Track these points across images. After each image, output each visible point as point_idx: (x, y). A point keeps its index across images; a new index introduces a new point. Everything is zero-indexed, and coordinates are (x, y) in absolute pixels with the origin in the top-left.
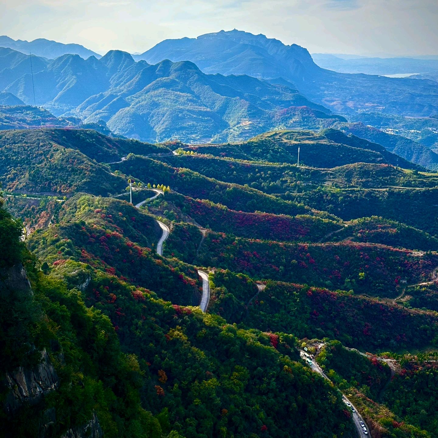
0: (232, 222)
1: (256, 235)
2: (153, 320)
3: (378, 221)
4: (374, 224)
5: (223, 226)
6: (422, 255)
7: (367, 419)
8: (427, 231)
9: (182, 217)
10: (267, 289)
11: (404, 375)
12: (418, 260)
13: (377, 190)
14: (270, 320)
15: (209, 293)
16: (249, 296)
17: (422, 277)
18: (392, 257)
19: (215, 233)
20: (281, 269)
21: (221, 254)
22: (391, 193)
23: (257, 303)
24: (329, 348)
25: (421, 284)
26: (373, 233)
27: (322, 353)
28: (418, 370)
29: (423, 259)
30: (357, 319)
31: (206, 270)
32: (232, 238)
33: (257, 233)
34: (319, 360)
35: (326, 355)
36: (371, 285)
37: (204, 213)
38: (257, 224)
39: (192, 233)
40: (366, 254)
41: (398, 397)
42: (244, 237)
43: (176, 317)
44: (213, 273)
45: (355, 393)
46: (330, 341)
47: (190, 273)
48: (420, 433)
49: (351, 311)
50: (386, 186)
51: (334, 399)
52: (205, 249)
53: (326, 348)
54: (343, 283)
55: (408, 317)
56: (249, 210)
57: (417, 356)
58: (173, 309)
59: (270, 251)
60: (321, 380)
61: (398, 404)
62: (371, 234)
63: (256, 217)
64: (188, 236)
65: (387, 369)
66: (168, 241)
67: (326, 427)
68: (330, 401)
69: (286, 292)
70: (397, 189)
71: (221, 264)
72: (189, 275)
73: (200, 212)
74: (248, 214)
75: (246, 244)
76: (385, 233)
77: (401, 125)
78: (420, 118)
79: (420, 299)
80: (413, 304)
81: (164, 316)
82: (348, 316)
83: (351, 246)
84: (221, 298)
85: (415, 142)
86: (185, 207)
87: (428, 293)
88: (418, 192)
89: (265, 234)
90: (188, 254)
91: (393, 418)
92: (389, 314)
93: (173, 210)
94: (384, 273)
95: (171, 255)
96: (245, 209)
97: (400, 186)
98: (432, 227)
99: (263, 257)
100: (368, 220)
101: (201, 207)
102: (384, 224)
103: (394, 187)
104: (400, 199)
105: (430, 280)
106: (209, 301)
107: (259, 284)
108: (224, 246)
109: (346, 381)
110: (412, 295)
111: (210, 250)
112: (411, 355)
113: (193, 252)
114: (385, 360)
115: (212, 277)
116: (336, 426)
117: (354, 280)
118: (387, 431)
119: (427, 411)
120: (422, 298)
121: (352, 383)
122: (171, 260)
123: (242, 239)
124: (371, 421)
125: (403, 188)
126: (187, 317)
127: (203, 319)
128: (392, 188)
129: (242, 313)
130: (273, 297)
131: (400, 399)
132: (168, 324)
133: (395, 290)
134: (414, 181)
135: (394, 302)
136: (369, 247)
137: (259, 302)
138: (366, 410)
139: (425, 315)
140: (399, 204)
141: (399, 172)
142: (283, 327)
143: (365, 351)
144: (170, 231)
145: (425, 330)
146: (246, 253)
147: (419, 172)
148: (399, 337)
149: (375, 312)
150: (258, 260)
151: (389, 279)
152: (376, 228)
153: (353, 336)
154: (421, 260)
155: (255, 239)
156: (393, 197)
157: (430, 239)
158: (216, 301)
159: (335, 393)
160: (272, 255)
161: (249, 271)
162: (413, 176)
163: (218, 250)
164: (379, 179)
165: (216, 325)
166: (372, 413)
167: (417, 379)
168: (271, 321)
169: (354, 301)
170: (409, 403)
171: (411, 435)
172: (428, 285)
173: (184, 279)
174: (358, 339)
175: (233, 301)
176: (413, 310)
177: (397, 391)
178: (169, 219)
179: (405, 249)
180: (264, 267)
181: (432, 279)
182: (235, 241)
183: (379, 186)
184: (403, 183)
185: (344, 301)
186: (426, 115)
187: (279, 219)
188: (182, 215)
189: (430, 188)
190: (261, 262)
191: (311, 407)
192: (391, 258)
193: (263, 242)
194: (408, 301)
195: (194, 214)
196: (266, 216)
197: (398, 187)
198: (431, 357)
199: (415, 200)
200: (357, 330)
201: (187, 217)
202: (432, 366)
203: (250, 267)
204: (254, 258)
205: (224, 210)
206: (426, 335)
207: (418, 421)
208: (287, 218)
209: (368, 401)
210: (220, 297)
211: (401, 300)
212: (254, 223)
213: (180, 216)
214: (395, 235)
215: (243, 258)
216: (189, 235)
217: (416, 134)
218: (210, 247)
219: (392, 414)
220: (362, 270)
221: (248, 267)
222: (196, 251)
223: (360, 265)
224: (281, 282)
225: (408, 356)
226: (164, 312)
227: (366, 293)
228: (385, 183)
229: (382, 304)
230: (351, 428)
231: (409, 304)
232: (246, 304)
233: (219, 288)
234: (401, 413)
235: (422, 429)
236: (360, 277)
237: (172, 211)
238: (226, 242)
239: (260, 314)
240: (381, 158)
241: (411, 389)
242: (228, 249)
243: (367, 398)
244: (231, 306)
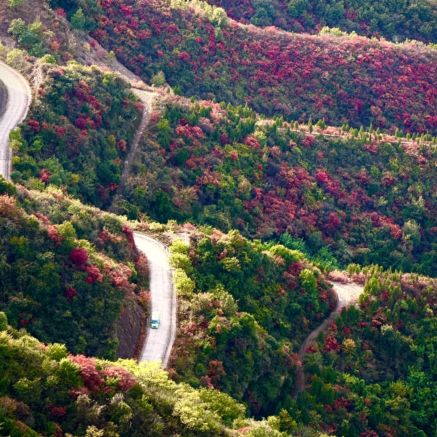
0: (241, 64)
1: (325, 110)
2: (9, 408)
5: (212, 77)
9: (71, 46)
10: (367, 299)
14: (374, 403)
15: (175, 311)
16: (306, 321)
19: (187, 103)
20: (408, 231)
21: (207, 177)
23: (334, 346)
31: (163, 230)
32: (244, 121)
33: (326, 103)
37: (147, 32)
38: (327, 73)
39: (107, 103)
42: (285, 119)
43: (84, 397)
44: (187, 243)
47: (109, 241)
52: (152, 159)
56: (297, 24)
58: (72, 369)
59: (374, 168)
63: (326, 50)
64: (95, 112)
66: (29, 128)
69: (429, 310)
71: (206, 212)
72: (106, 249)
73: (133, 28)
74: (298, 38)
75: (291, 142)
81: (44, 395)
84: (214, 329)
86: (80, 10)
89: (356, 108)
90: (94, 176)
93: (42, 19)
95: (38, 176)
96: (283, 20)
99: (349, 189)
101: (138, 12)
106: (173, 338)
107: (339, 281)
108: (217, 147)
111: (168, 163)
113: (113, 169)
115: (183, 257)
122: (44, 195)
123: (279, 124)
126: (119, 396)
127: (173, 406)
129: (283, 378)
130: (387, 327)
132: (60, 419)
137: (340, 341)
142: (418, 425)
144: (34, 95)
146: (291, 173)
150: (332, 200)
155: (323, 127)
158: (197, 337)
160: (378, 183)
161: (303, 235)
163: (198, 163)
165: (217, 425)
168: (378, 407)
173: (89, 262)
175: (254, 339)
178: (29, 49)
180: (351, 224)
182: (256, 133)
187: (401, 59)
188: (72, 38)
190: (343, 207)
193: (350, 136)
195: (110, 33)
196: (357, 46)
201: (87, 46)
203: (305, 221)
204: (320, 191)
205: (215, 23)
208: (429, 56)
210: (211, 325)
212: (317, 69)
213: (63, 41)
215: (283, 191)
216: (98, 107)
218: (168, 150)
221: (300, 222)
222: (123, 165)
224: (415, 275)
226: (43, 380)
232: (296, 349)
233: (206, 296)
237: (37, 25)
238: (225, 133)
239: (343, 382)
242: (233, 158)
244: (249, 356)
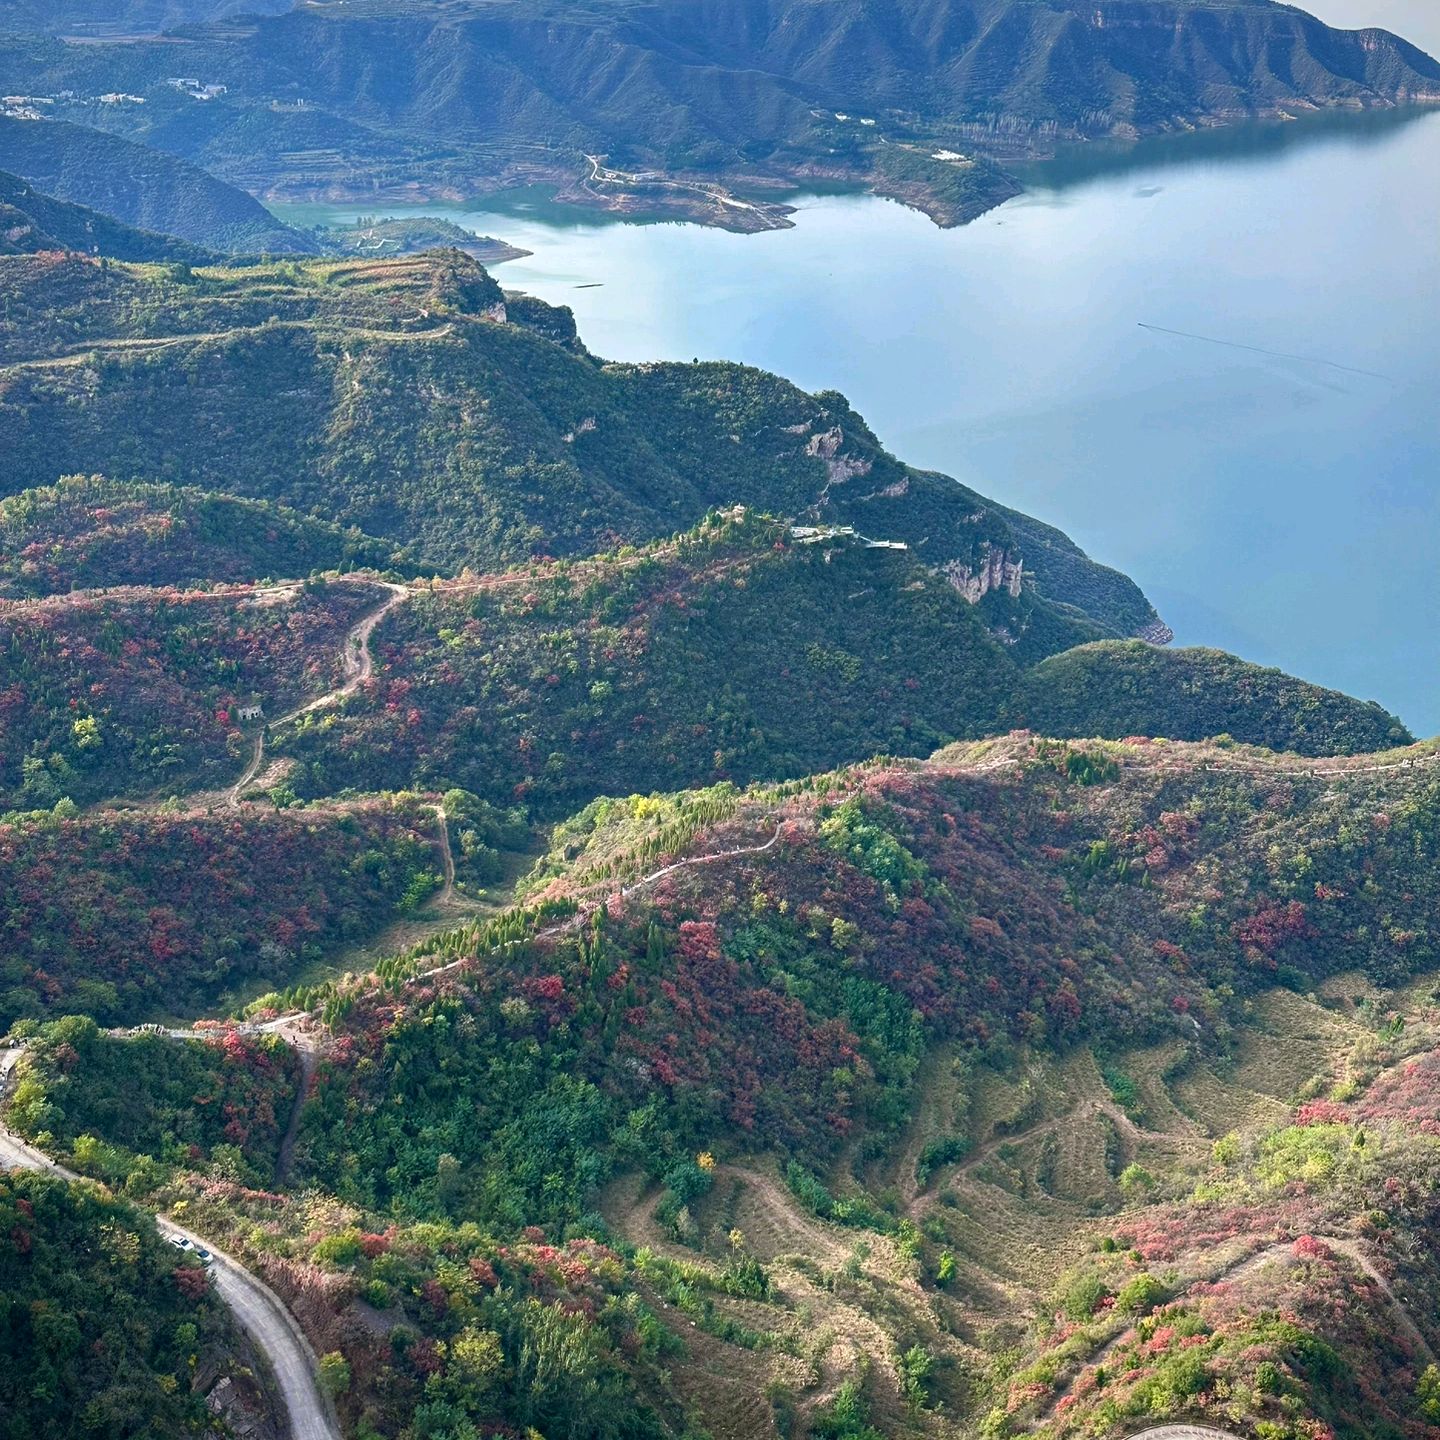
3: (90, 496)
4: (78, 511)
6: (291, 594)
7: (264, 1267)
8: (282, 497)
11: (350, 1058)
12: (283, 616)
13: (48, 364)
17: (312, 678)
18: (184, 629)
22: (110, 372)
24: (47, 1056)
25: (313, 706)
26: (85, 547)
27: (24, 1086)
28: (392, 1020)
29: (298, 609)
30: (117, 906)
34: (18, 1121)
35: (41, 1087)
36: (133, 758)
40: (80, 639)
41: (348, 1142)
45: (194, 1191)
46: (44, 1028)
48: (460, 1238)
49: (84, 884)
50: (81, 345)
51: (129, 1245)
53: (34, 1065)
54: (17, 781)
55: (303, 839)
57: (378, 973)
60: (57, 1195)
61: (356, 1169)
62: (77, 553)
65: (285, 1057)
67: (123, 1362)
68: (113, 1258)
70: (129, 348)
76: (128, 537)
77: (57, 75)
78: (129, 40)
79: (325, 760)
80: (306, 789)
82: (78, 908)
83: (10, 619)
85: (137, 146)
87: (348, 732)
88: (210, 351)
91: (355, 1224)
92: (233, 849)
94: (171, 700)
97: (139, 337)
98: (294, 481)
100: (48, 499)
102: (118, 502)
103: (115, 343)
104: (151, 390)
105: (341, 684)
109: (148, 1158)
110: (292, 755)
112: (354, 978)
114: (269, 1028)
116: (164, 1341)
117: (57, 757)
118: (350, 1282)
119: (456, 1153)
120: (329, 758)
121: (170, 1157)
124: (284, 1271)
125: (149, 341)
128: (108, 349)
131: (355, 1149)
133: (227, 754)
134: (186, 307)
135: (231, 801)
136: (86, 608)
138: (254, 1237)
139: (357, 814)
140: (150, 409)
141: (116, 276)
143: (185, 1018)
145: (372, 870)
147: (194, 271)
148: (289, 924)
149: (177, 858)
151: (195, 718)
152: (90, 525)
153: (115, 976)
154: (292, 617)
156: (121, 385)
157: (304, 529)
159: (127, 1219)
162: (177, 289)
164: (46, 320)
166: (279, 1238)
167: (396, 1054)
169: (83, 839)
170: (391, 1151)
171: (434, 1257)
172: (342, 703)
174: (140, 983)
176: (312, 810)
177: (341, 1122)
179: (225, 587)
181: (350, 678)
183: (53, 349)
184: (147, 323)
185: (44, 850)
186: (144, 27)
189: (252, 330)
191: (45, 1310)
192: (184, 635)
194: (285, 780)
197: (129, 342)
198: (423, 959)
199: (209, 384)
200: (126, 952)
202: (437, 991)
206: (379, 887)
207: (437, 1201)
209: (251, 1200)
211: (258, 785)
214: (171, 541)
217: (127, 111)
219: (348, 1214)
220: (81, 707)
223: (68, 690)
225: (345, 983)
227: (121, 794)
228: (74, 331)
229: (195, 822)
230: (222, 1327)
231: (291, 793)
234: (371, 1199)
235: (457, 1223)
236: (78, 737)
240: (27, 229)
241: (386, 1098)
243: (245, 1190)
